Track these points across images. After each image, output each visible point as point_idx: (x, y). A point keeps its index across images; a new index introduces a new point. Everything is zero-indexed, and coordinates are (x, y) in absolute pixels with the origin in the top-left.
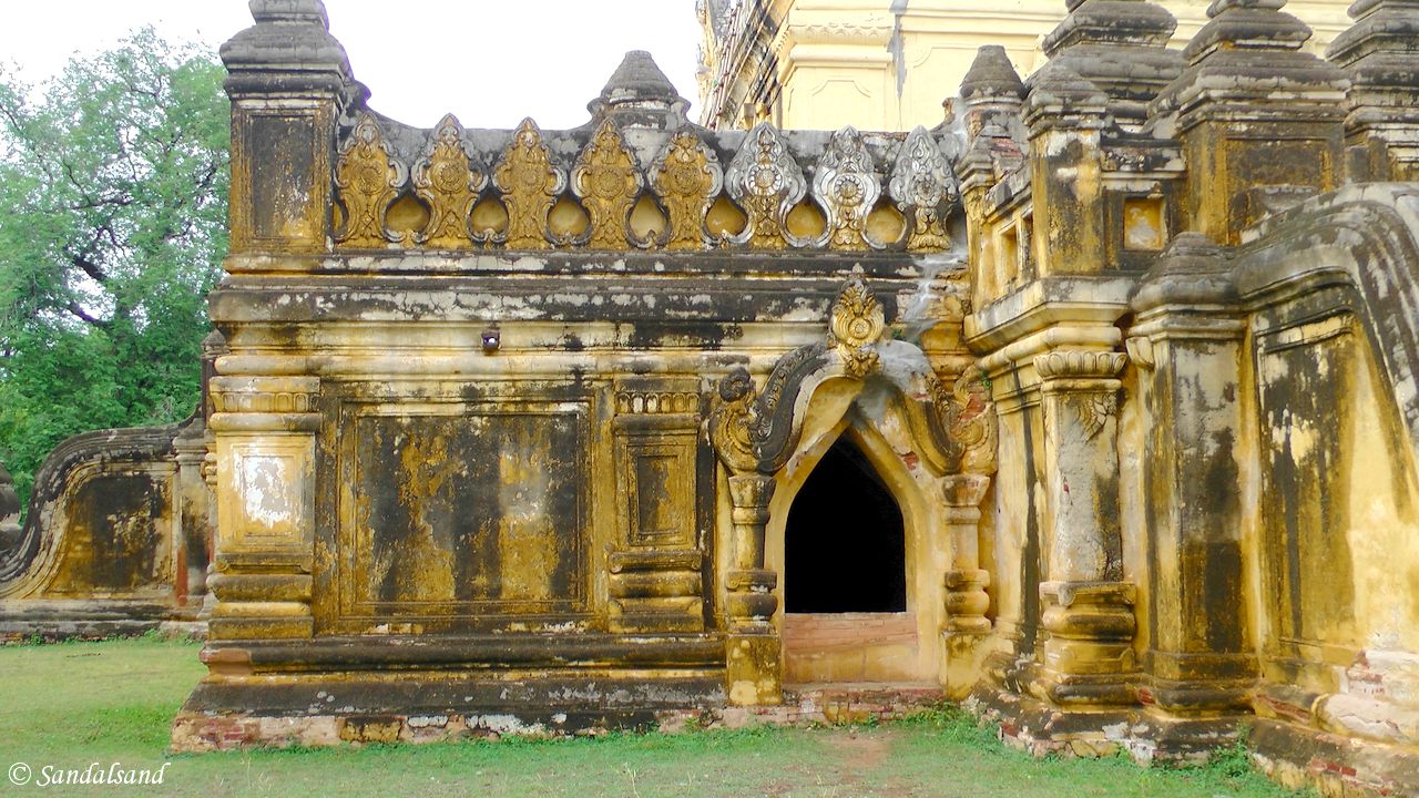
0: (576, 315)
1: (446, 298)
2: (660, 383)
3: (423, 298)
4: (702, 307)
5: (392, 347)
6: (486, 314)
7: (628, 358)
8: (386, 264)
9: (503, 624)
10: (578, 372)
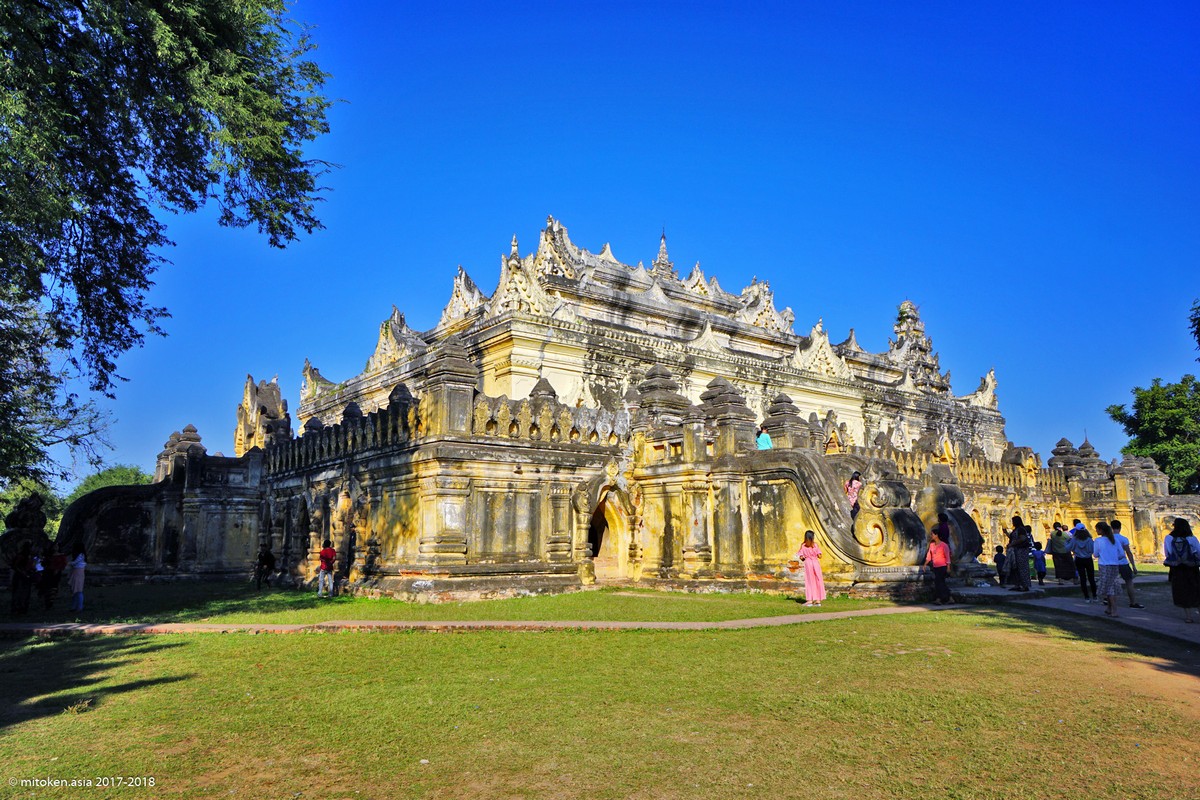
0: (541, 462)
1: (506, 455)
2: (561, 485)
3: (500, 454)
4: (573, 462)
5: (488, 469)
6: (517, 460)
7: (553, 476)
8: (488, 442)
9: (517, 560)
10: (540, 480)
